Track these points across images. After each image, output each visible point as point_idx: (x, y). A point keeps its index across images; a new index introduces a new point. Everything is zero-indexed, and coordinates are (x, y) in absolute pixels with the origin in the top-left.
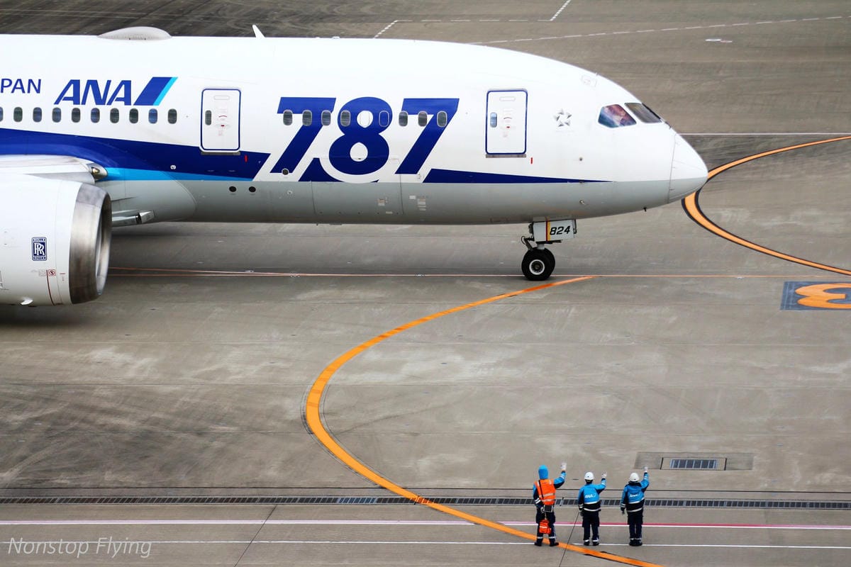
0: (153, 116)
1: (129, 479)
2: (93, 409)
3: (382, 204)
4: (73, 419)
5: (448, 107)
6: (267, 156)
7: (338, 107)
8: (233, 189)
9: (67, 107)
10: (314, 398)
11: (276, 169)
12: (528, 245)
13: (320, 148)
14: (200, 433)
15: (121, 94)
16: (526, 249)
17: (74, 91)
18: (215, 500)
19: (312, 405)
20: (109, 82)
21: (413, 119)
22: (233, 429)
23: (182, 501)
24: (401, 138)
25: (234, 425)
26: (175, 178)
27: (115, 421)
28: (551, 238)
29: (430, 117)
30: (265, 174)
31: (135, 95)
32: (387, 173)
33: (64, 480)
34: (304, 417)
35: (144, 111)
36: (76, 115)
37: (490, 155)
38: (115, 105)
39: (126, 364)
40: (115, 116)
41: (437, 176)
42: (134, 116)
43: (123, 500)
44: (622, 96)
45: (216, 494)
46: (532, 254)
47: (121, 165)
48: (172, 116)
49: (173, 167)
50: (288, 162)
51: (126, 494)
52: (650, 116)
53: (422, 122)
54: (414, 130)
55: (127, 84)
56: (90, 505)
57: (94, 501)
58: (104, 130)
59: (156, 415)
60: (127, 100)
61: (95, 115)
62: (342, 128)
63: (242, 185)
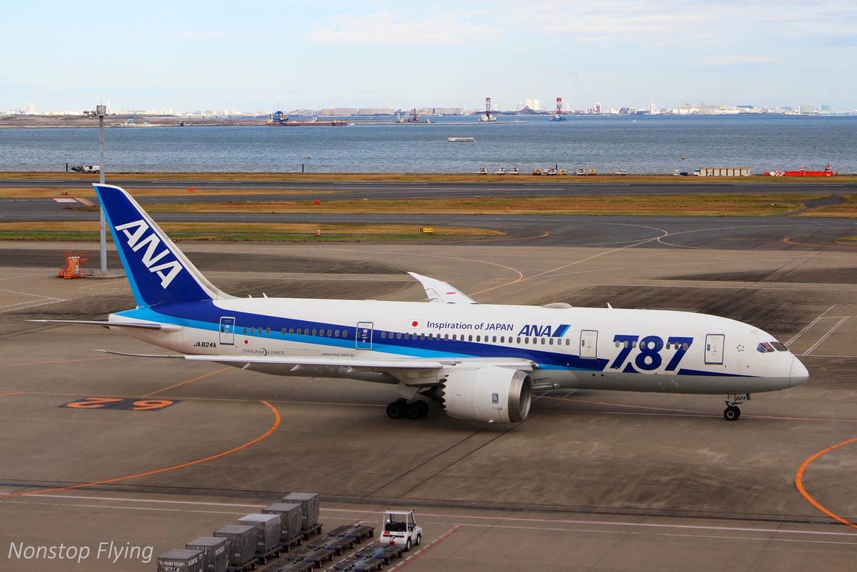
0: (559, 342)
1: (716, 508)
2: (698, 476)
3: (660, 384)
4: (690, 480)
5: (689, 341)
6: (608, 361)
7: (640, 340)
8: (594, 375)
9: (523, 337)
10: (799, 475)
11: (612, 367)
12: (728, 405)
13: (631, 358)
14: (747, 489)
15: (547, 332)
16: (726, 407)
17: (527, 330)
18: (754, 520)
19: (799, 478)
20: (542, 326)
21: (672, 346)
22: (762, 488)
23: (739, 519)
24: (667, 354)
25: (763, 486)
26: (568, 369)
27: (709, 482)
28: (737, 401)
29: (680, 346)
30: (607, 369)
31: (553, 332)
32: (661, 370)
33: (686, 507)
34: (795, 483)
35: (556, 339)
36: (527, 341)
37: (706, 363)
38: (544, 336)
39: (713, 456)
40: (543, 342)
41: (683, 372)
42: (551, 342)
43: (713, 518)
44: (768, 338)
45: (754, 517)
46: (730, 408)
47: (545, 363)
48: (568, 342)
49: (568, 364)
50: (617, 363)
51: (714, 515)
52: (781, 347)
53: (676, 347)
54: (673, 351)
55: (549, 327)
56: (698, 519)
57: (699, 517)
58: (539, 347)
59: (726, 480)
60: (549, 334)
61: (535, 341)
62: (641, 350)
63: (598, 373)
